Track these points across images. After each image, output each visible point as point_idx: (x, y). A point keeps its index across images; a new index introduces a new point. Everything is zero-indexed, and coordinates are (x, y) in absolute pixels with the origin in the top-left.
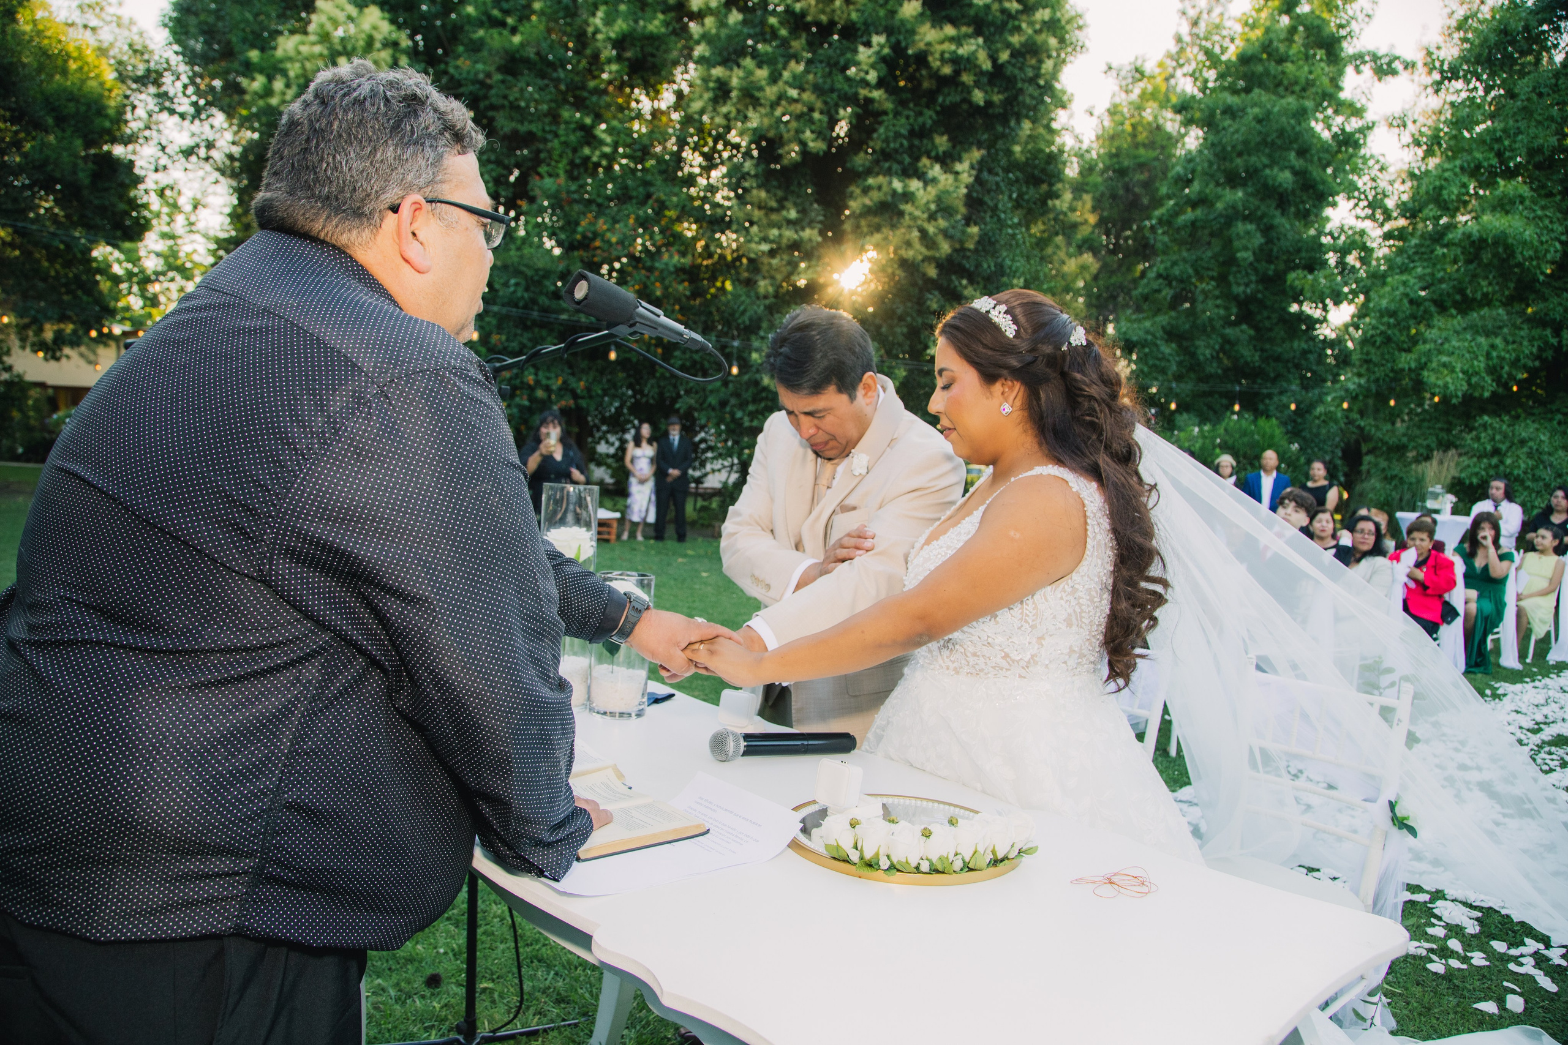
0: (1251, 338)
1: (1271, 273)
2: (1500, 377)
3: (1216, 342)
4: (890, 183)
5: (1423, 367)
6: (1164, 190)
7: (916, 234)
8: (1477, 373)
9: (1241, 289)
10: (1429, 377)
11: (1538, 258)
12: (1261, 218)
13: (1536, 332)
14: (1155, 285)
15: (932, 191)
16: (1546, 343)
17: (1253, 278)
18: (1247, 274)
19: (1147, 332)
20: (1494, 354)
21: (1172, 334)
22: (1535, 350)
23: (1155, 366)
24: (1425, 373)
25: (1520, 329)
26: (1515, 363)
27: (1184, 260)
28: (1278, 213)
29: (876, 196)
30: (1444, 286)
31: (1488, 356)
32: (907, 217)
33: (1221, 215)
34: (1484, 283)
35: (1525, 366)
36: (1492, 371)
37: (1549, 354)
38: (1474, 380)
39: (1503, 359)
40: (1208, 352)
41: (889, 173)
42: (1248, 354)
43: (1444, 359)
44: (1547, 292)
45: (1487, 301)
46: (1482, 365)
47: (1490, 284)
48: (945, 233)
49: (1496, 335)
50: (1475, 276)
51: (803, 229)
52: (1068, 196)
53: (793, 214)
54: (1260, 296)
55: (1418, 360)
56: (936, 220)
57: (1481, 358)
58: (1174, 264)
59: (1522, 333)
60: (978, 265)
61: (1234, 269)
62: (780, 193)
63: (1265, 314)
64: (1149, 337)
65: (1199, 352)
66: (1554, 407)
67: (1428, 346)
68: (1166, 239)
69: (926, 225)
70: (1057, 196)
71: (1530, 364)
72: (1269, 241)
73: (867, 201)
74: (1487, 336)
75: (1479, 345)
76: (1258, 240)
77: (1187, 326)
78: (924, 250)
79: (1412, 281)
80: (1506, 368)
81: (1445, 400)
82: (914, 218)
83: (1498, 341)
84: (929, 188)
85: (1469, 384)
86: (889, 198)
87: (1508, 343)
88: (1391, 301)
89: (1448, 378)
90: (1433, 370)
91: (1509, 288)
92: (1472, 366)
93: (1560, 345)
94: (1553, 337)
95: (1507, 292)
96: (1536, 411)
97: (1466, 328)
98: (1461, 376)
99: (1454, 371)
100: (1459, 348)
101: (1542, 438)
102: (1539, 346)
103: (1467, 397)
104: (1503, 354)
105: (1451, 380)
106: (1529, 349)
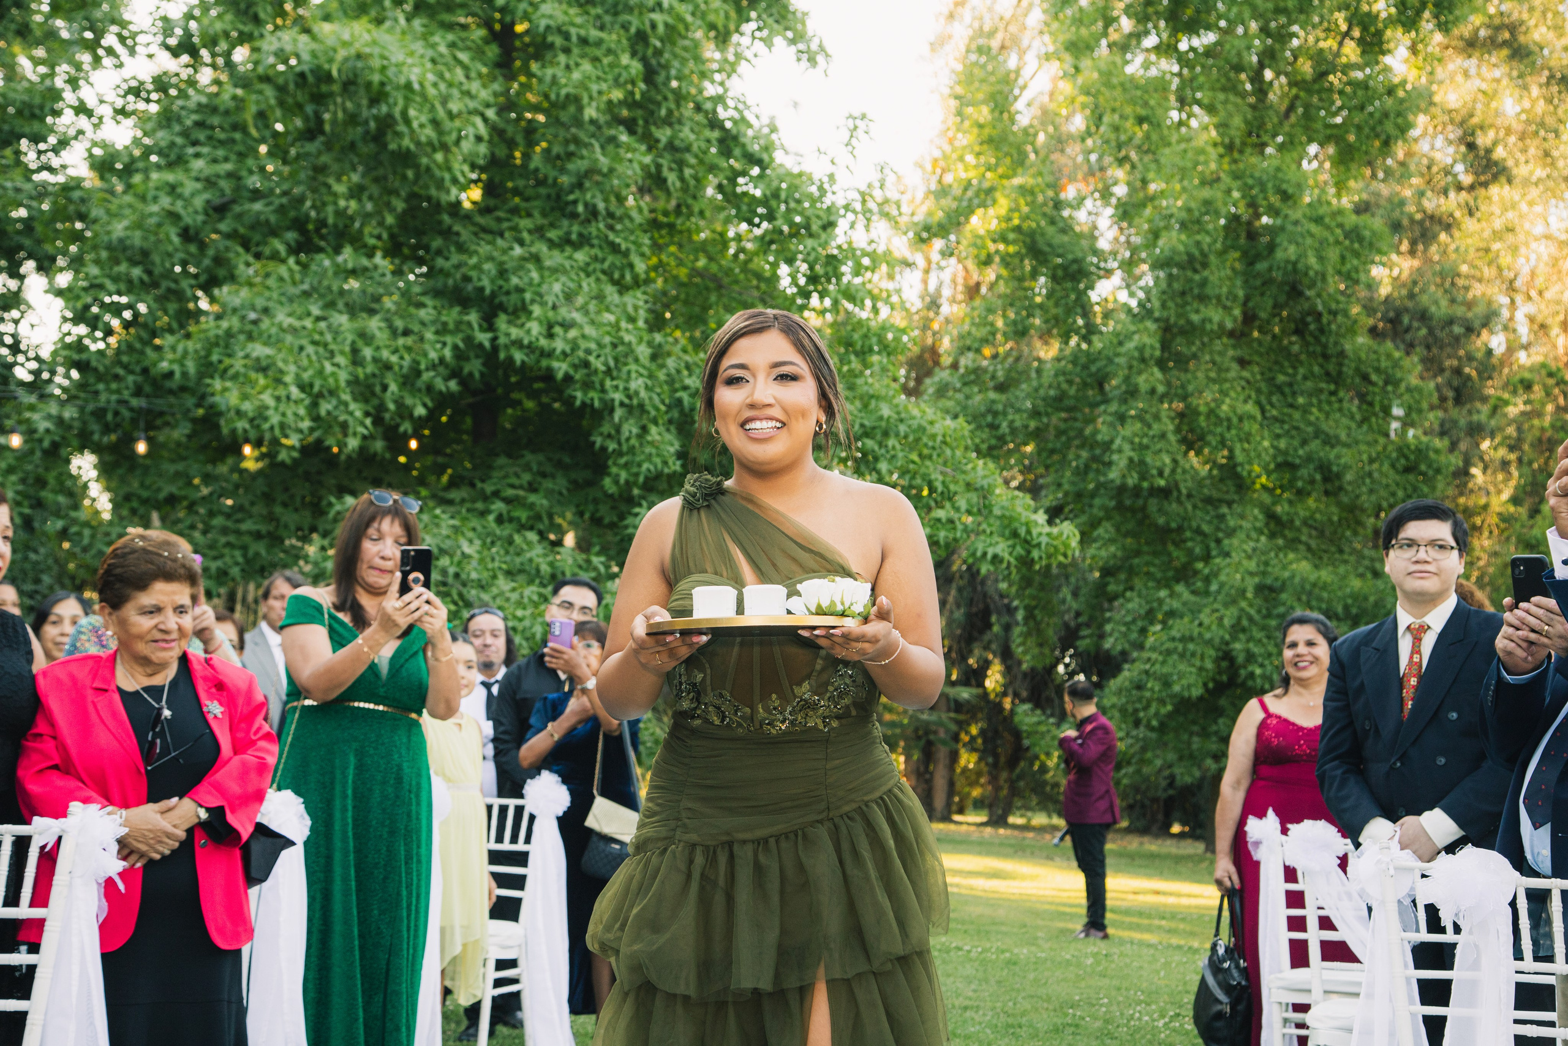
2: (381, 408)
5: (214, 369)
8: (332, 393)
10: (226, 394)
11: (445, 147)
13: (452, 315)
16: (469, 340)
20: (367, 352)
22: (448, 353)
24: (217, 384)
25: (421, 305)
26: (410, 379)
30: (258, 206)
31: (356, 358)
34: (340, 188)
35: (430, 388)
36: (364, 391)
37: (474, 367)
38: (325, 407)
39: (388, 367)
43: (259, 350)
44: (465, 233)
45: (349, 233)
46: (343, 376)
47: (354, 192)
49: (372, 312)
50: (320, 170)
55: (204, 357)
57: (340, 360)
59: (422, 313)
66: (489, 488)
67: (224, 324)
71: (440, 385)
74: (352, 313)
75: (336, 333)
79: (190, 186)
80: (393, 387)
85: (316, 418)
87: (394, 333)
88: (138, 225)
89: (267, 398)
90: (235, 377)
91: (392, 210)
92: (321, 372)
93: (495, 348)
94: (482, 329)
95: (390, 220)
96: (454, 495)
97: (306, 294)
98: (295, 392)
99: (278, 381)
100: (294, 331)
101: (467, 549)
102: (455, 347)
103: (313, 450)
104: (385, 354)
105: (271, 402)
106: (437, 350)
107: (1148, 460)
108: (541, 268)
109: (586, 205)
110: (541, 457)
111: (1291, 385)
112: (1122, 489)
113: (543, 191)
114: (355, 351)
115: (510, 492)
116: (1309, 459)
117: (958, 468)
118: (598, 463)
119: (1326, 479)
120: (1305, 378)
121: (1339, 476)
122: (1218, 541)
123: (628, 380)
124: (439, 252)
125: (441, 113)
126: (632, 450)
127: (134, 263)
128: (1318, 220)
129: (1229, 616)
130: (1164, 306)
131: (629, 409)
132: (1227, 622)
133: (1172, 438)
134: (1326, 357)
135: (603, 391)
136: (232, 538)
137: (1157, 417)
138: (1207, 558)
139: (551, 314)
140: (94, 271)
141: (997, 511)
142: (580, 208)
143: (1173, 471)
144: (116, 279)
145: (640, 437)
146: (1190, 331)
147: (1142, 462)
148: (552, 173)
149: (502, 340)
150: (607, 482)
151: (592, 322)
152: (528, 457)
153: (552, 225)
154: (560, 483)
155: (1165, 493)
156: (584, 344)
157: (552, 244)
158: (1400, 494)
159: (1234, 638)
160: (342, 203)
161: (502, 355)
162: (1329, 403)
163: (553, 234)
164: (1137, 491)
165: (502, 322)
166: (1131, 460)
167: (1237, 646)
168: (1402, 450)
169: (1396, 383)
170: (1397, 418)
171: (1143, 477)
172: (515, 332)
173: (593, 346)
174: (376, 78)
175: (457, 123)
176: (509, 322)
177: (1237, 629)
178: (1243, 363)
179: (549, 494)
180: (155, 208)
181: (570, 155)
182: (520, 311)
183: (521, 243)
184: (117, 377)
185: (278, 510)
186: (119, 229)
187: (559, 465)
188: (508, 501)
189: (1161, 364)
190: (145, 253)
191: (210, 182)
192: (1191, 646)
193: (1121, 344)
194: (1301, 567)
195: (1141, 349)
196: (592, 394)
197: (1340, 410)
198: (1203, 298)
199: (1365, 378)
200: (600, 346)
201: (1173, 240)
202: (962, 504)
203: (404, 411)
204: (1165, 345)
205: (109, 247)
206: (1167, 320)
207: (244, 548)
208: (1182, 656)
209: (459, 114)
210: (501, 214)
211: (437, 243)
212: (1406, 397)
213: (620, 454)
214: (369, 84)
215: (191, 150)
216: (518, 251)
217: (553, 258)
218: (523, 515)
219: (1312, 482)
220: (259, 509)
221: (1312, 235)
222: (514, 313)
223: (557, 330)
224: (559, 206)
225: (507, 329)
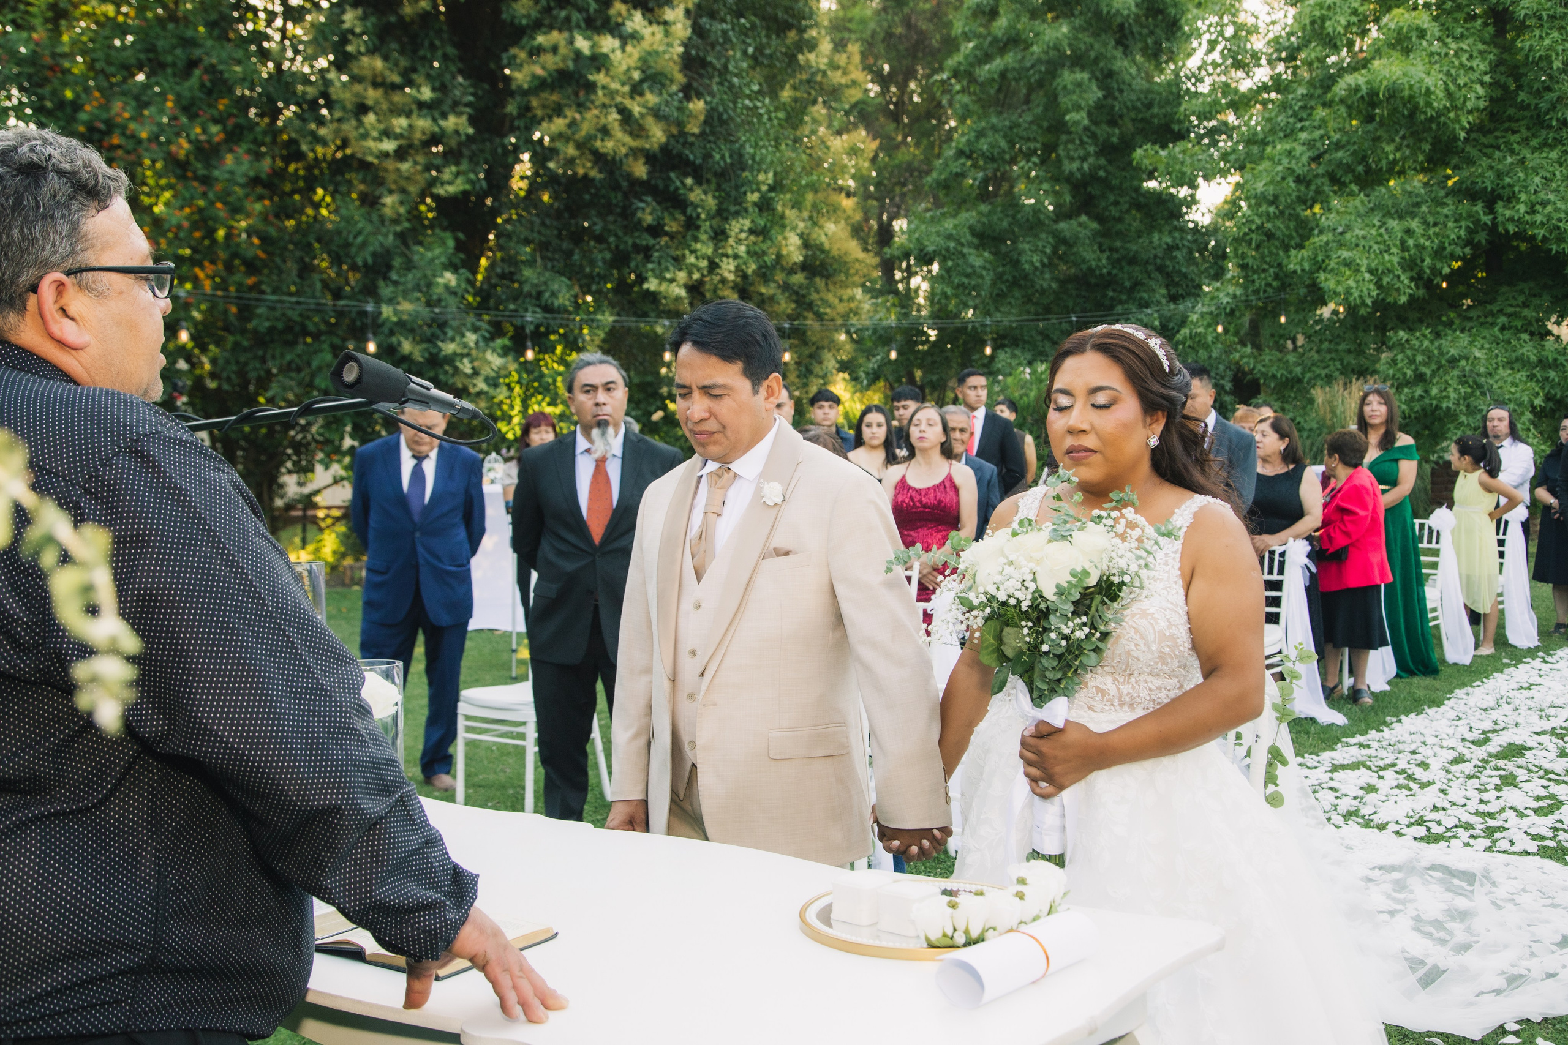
0: (1096, 234)
1: (1115, 140)
2: (1421, 273)
3: (1045, 242)
4: (571, 42)
5: (1319, 266)
6: (958, 27)
7: (614, 116)
8: (1389, 271)
9: (1075, 165)
10: (1326, 281)
11: (1455, 108)
12: (1096, 60)
13: (1465, 206)
14: (955, 168)
15: (634, 52)
16: (1477, 222)
17: (1092, 149)
18: (1082, 143)
19: (949, 237)
20: (1411, 242)
21: (985, 238)
22: (1463, 233)
23: (961, 285)
24: (1322, 276)
25: (1444, 204)
26: (1439, 253)
27: (994, 128)
28: (1118, 53)
29: (551, 61)
30: (1340, 154)
31: (1404, 247)
32: (600, 93)
33: (1039, 61)
34: (1389, 148)
35: (1452, 255)
36: (1411, 265)
37: (1482, 237)
38: (1386, 280)
39: (1423, 248)
40: (1036, 259)
41: (566, 25)
42: (1092, 256)
43: (1345, 254)
44: (1473, 152)
45: (1395, 170)
46: (1396, 260)
47: (1398, 149)
48: (656, 113)
49: (1413, 215)
50: (1376, 139)
51: (444, 116)
52: (826, 46)
53: (426, 93)
54: (1102, 173)
55: (1313, 260)
56: (642, 94)
57: (1394, 250)
58: (980, 134)
59: (1445, 211)
60: (708, 156)
61: (1064, 137)
62: (404, 62)
63: (1112, 198)
64: (952, 245)
65: (1024, 259)
66: (1495, 308)
67: (1324, 238)
68: (966, 99)
69: (628, 102)
70: (812, 46)
71: (1459, 251)
72: (1109, 94)
73: (539, 71)
74: (1401, 218)
75: (1390, 232)
76: (1095, 93)
77: (1005, 224)
78: (627, 139)
80: (1428, 261)
82: (612, 94)
84: (629, 48)
85: (1379, 286)
86: (571, 65)
87: (1428, 226)
88: (1272, 182)
89: (1351, 283)
90: (1332, 270)
92: (1382, 260)
93: (1495, 225)
94: (1485, 214)
95: (1421, 158)
97: (1372, 210)
98: (1367, 276)
99: (1357, 271)
100: (1364, 238)
101: (1477, 354)
102: (1468, 227)
103: (1379, 304)
104: (1422, 241)
105: (1355, 284)
106: (1455, 231)
108: (1525, 168)
109: (1558, 120)
110: (1532, 284)
113: (1527, 114)
114: (1403, 242)
115: (1510, 310)
125: (1452, 87)
136: (1333, 355)
139: (1533, 197)
142: (1554, 123)
148: (1534, 102)
149: (1500, 219)
152: (1522, 285)
153: (1534, 136)
156: (1556, 216)
157: (1534, 150)
161: (1501, 229)
163: (1534, 143)
165: (1499, 207)
172: (1508, 213)
174: (1406, 93)
175: (1464, 91)
176: (1505, 207)
180: (1280, 168)
182: (1511, 199)
183: (1512, 152)
184: (1264, 271)
187: (1545, 287)
188: (1509, 315)
207: (1341, 360)
209: (1465, 85)
210: (1498, 134)
214: (1402, 98)
215: (1299, 125)
216: (1510, 159)
217: (1533, 159)
218: (1519, 323)
220: (1349, 335)
222: (1509, 200)
223: (1538, 208)
224: (1539, 122)
225: (1503, 211)
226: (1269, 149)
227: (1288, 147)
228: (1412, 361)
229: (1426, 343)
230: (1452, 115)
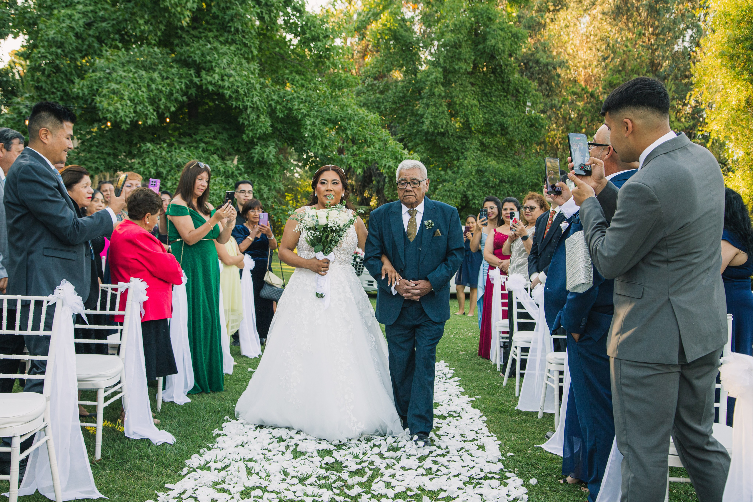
2: (158, 107)
5: (94, 93)
8: (141, 102)
10: (101, 103)
13: (183, 71)
16: (191, 81)
20: (153, 86)
22: (183, 86)
24: (98, 99)
25: (172, 67)
26: (169, 96)
30: (104, 24)
31: (149, 88)
34: (141, 22)
35: (176, 100)
36: (153, 101)
37: (193, 91)
38: (139, 108)
39: (161, 91)
43: (114, 86)
44: (187, 38)
45: (141, 39)
46: (145, 95)
47: (146, 23)
49: (154, 70)
55: (91, 87)
57: (144, 89)
59: (173, 70)
66: (198, 138)
67: (98, 75)
71: (180, 99)
74: (147, 70)
75: (141, 77)
79: (77, 16)
80: (163, 100)
81: (116, 125)
83: (156, 75)
85: (135, 112)
87: (163, 78)
88: (59, 32)
89: (118, 105)
90: (104, 96)
91: (160, 30)
92: (137, 95)
93: (201, 86)
94: (196, 77)
95: (159, 33)
96: (185, 140)
97: (128, 62)
98: (128, 103)
99: (122, 98)
100: (126, 78)
102: (186, 83)
103: (134, 124)
104: (160, 87)
105: (120, 107)
106: (179, 85)
107: (438, 122)
108: (218, 53)
109: (234, 27)
110: (218, 126)
111: (490, 93)
112: (427, 133)
113: (217, 21)
114: (149, 86)
115: (207, 140)
116: (496, 122)
117: (375, 132)
118: (240, 129)
119: (502, 130)
120: (495, 91)
121: (507, 128)
122: (462, 153)
123: (252, 98)
124: (177, 45)
126: (254, 124)
127: (59, 47)
128: (502, 29)
129: (466, 182)
130: (445, 62)
131: (253, 108)
132: (465, 184)
133: (446, 113)
134: (503, 82)
135: (243, 102)
136: (100, 155)
137: (441, 105)
138: (458, 159)
139: (222, 71)
140: (42, 50)
141: (390, 149)
142: (233, 29)
143: (447, 126)
144: (51, 54)
145: (257, 119)
146: (454, 72)
147: (435, 122)
148: (221, 15)
149: (204, 81)
150: (244, 136)
151: (239, 75)
152: (213, 126)
153: (221, 35)
154: (225, 136)
155: (443, 134)
156: (236, 84)
157: (221, 42)
158: (529, 135)
159: (468, 190)
160: (142, 28)
161: (204, 87)
162: (504, 100)
163: (221, 39)
164: (433, 134)
165: (203, 73)
166: (431, 121)
167: (469, 193)
168: (530, 118)
169: (528, 93)
170: (529, 106)
171: (435, 128)
172: (209, 79)
173: (240, 85)
176: (206, 74)
177: (469, 186)
178: (473, 84)
179: (221, 140)
180: (64, 25)
181: (228, 8)
182: (210, 70)
183: (210, 43)
184: (53, 93)
185: (117, 145)
186: (51, 33)
187: (224, 129)
188: (206, 143)
189: (443, 84)
190: (62, 43)
191: (85, 14)
192: (452, 193)
193: (428, 76)
194: (493, 163)
195: (436, 78)
196: (239, 103)
197: (508, 103)
198: (459, 59)
199: (517, 91)
200: (242, 84)
201: (449, 37)
202: (377, 146)
203: (167, 109)
204: (445, 77)
205: (48, 41)
206: (445, 67)
207: (105, 159)
208: (449, 197)
210: (200, 30)
211: (176, 41)
212: (532, 98)
213: (250, 126)
216: (209, 46)
217: (224, 49)
218: (212, 149)
219: (497, 131)
220: (109, 144)
221: (500, 36)
222: (208, 71)
223: (225, 78)
224: (224, 28)
225: (206, 77)
226: (55, 12)
227: (69, 12)
228: (155, 164)
229: (164, 153)
230: (179, 9)
